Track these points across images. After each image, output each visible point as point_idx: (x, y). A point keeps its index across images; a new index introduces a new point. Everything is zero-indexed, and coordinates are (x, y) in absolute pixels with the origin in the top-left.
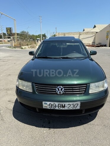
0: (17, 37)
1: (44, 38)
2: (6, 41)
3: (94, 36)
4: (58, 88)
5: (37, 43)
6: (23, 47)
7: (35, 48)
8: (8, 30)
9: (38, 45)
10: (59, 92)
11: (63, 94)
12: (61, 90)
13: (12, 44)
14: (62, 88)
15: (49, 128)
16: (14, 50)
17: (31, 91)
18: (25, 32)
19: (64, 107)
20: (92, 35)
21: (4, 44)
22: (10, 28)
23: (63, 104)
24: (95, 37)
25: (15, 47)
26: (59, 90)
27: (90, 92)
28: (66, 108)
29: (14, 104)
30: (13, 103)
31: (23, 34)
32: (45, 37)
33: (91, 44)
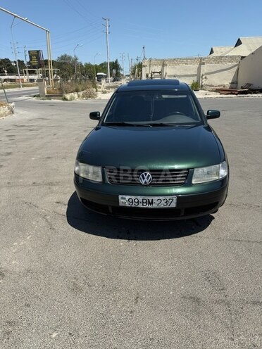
0: (52, 69)
1: (114, 71)
2: (25, 80)
3: (236, 67)
4: (143, 176)
5: (98, 85)
6: (68, 96)
7: (93, 97)
8: (34, 55)
9: (101, 90)
10: (144, 182)
11: (150, 184)
12: (148, 178)
13: (41, 90)
14: (149, 176)
15: (129, 239)
16: (47, 103)
17: (100, 180)
18: (70, 58)
19: (152, 203)
20: (230, 65)
21: (22, 89)
22: (38, 52)
23: (150, 198)
24: (238, 69)
25: (49, 97)
26: (144, 178)
27: (193, 183)
28: (154, 206)
29: (67, 207)
30: (65, 205)
31: (64, 63)
32: (117, 70)
33: (228, 88)
